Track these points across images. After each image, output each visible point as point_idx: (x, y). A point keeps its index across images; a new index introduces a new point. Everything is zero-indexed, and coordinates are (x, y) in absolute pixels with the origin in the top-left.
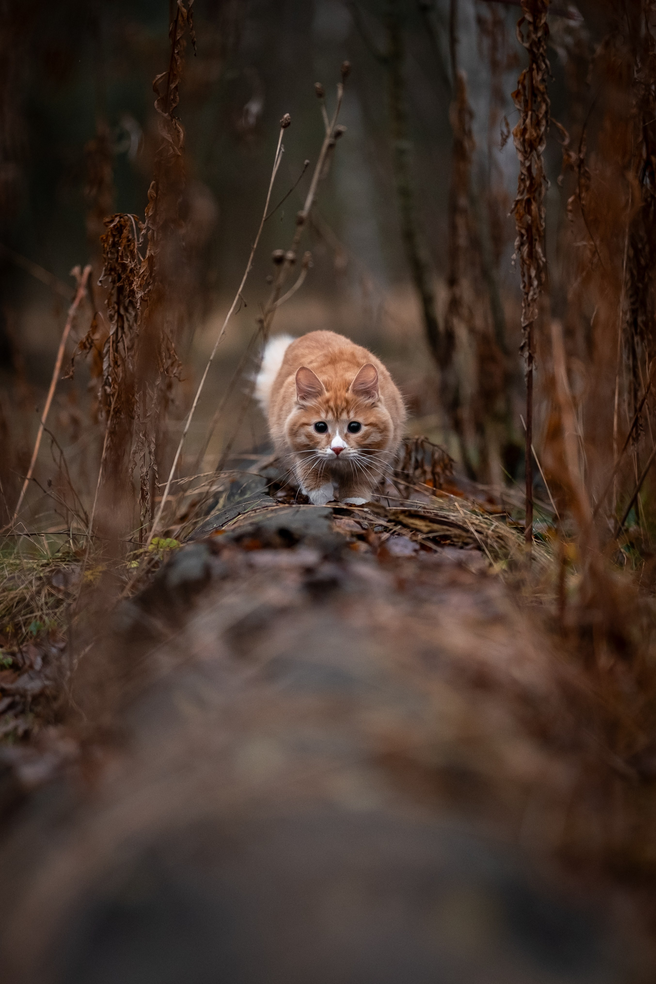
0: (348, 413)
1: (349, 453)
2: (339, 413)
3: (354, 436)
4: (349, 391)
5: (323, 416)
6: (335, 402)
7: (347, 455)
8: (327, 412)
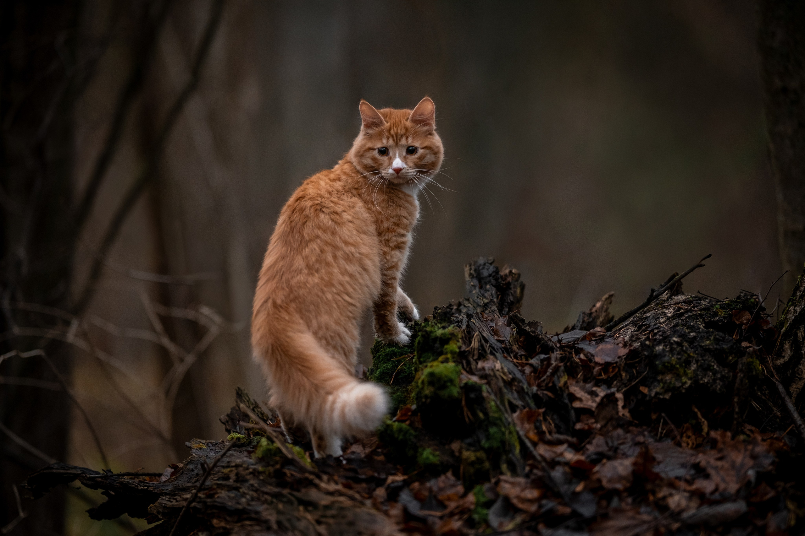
0: (407, 138)
1: (408, 173)
2: (398, 139)
3: (412, 159)
4: (409, 121)
5: (385, 141)
6: (395, 129)
7: (406, 174)
8: (388, 138)
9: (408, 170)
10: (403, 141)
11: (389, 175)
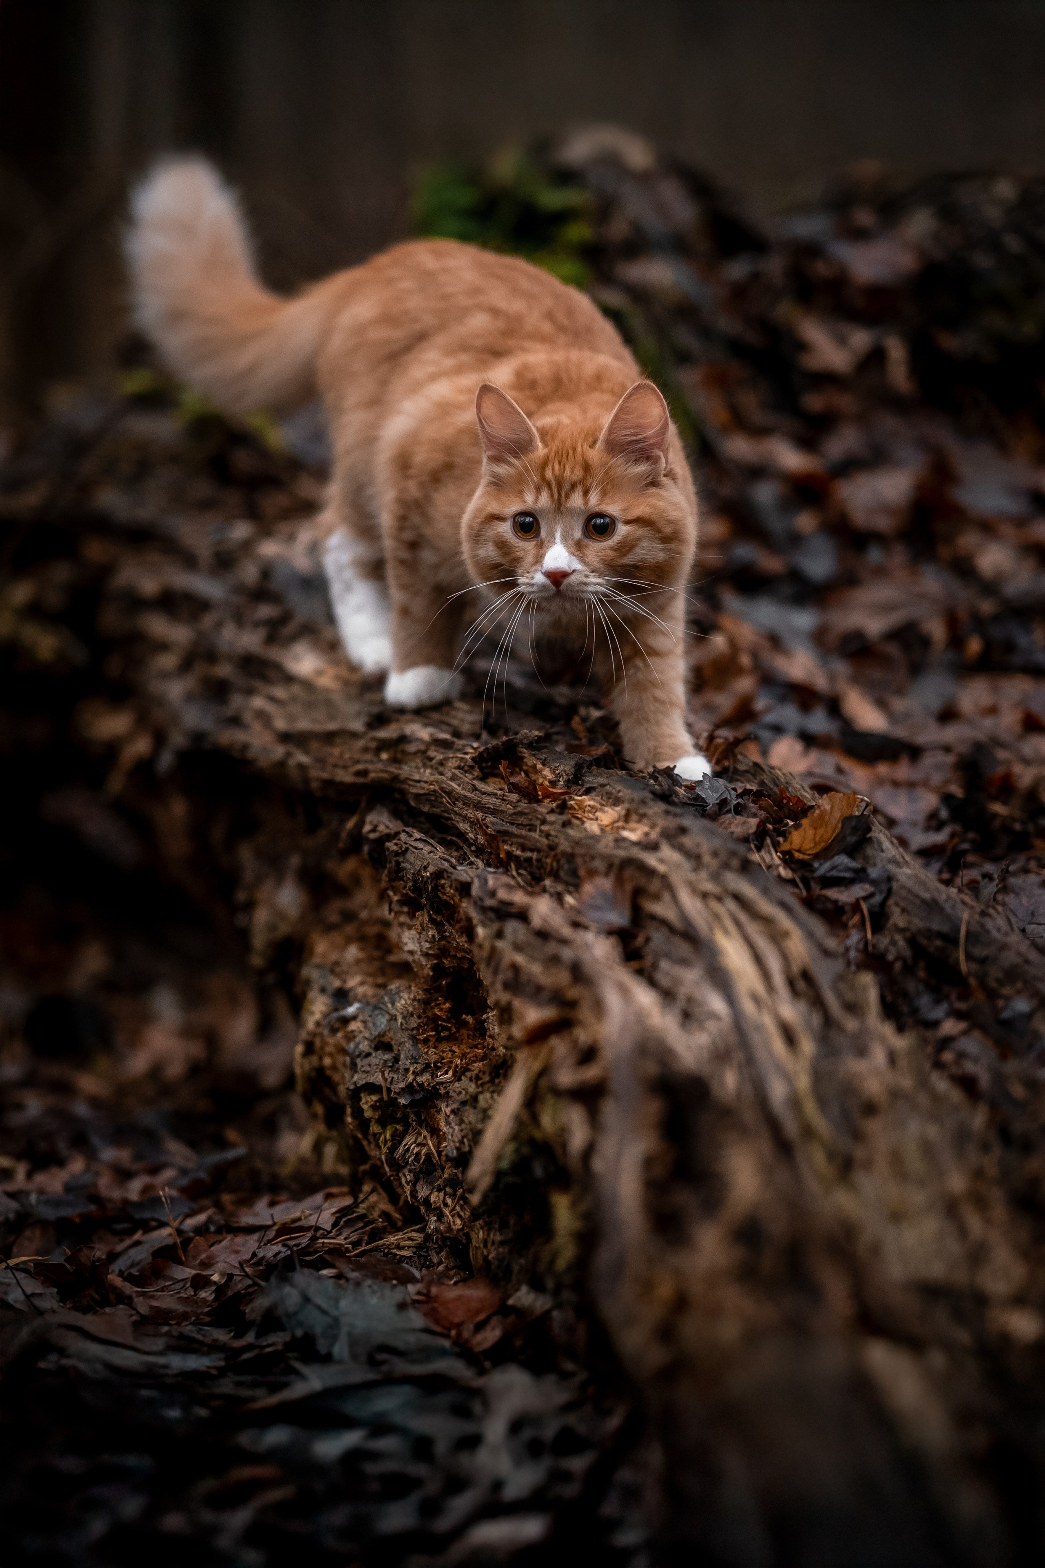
0: (586, 493)
1: (586, 584)
2: (563, 494)
3: (599, 549)
4: (599, 445)
5: (529, 498)
6: (557, 467)
7: (580, 588)
8: (538, 490)
11: (535, 588)
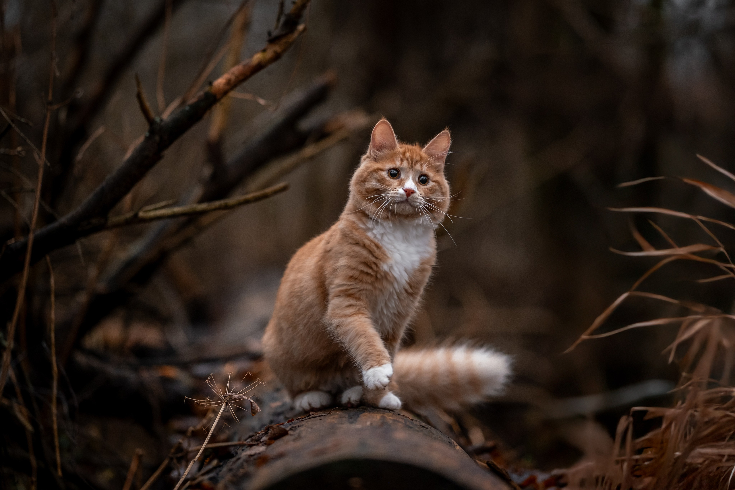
3: (423, 187)
4: (423, 152)
5: (398, 163)
7: (415, 200)
9: (418, 195)
10: (418, 167)
11: (398, 196)
